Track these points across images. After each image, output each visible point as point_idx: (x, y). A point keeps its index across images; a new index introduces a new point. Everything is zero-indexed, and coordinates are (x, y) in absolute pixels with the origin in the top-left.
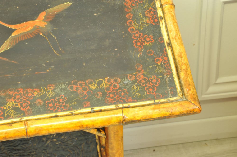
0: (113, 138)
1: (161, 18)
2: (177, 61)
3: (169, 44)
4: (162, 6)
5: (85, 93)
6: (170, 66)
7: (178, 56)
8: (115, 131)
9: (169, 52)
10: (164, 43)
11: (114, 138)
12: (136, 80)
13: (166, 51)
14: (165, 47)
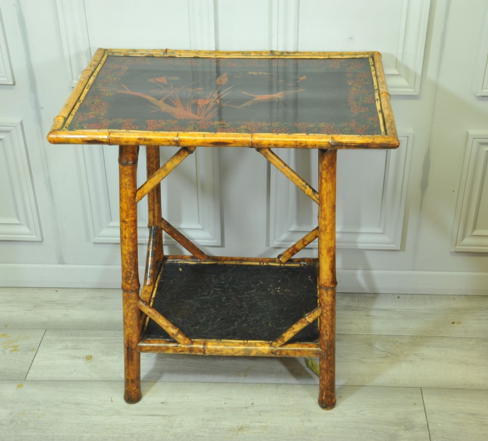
0: (325, 202)
1: (377, 99)
2: (385, 119)
3: (381, 111)
4: (379, 95)
5: (304, 128)
6: (379, 121)
7: (387, 116)
8: (328, 191)
9: (380, 115)
10: (377, 111)
11: (327, 201)
12: (348, 126)
13: (378, 115)
14: (377, 113)
